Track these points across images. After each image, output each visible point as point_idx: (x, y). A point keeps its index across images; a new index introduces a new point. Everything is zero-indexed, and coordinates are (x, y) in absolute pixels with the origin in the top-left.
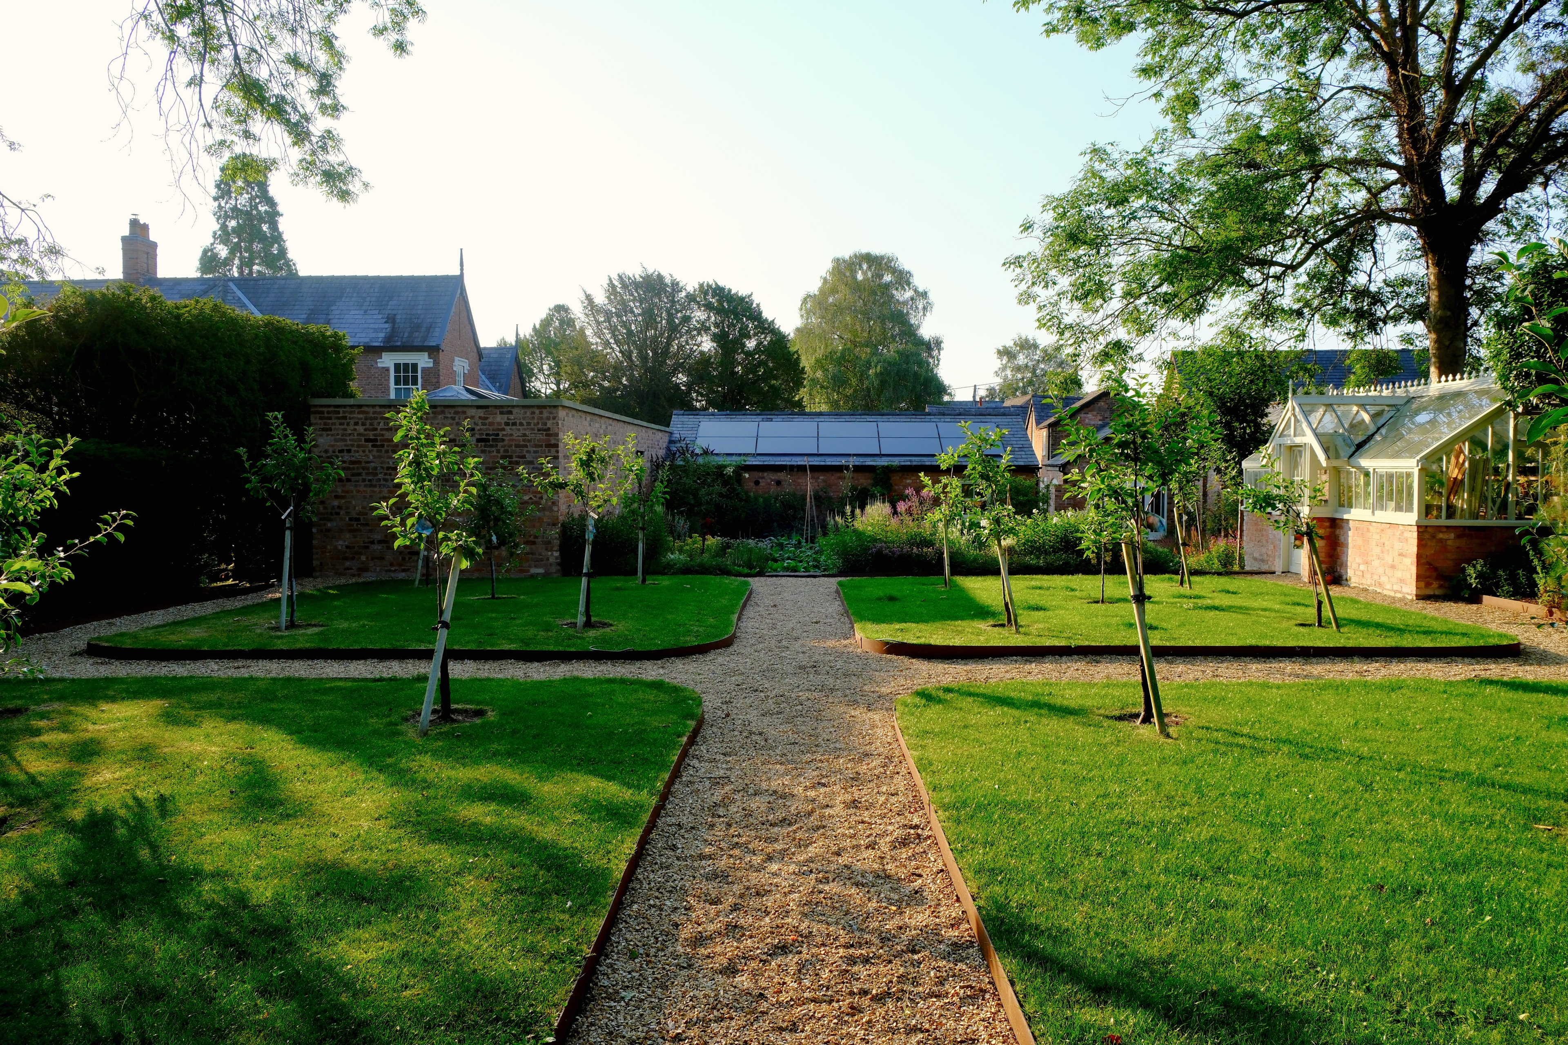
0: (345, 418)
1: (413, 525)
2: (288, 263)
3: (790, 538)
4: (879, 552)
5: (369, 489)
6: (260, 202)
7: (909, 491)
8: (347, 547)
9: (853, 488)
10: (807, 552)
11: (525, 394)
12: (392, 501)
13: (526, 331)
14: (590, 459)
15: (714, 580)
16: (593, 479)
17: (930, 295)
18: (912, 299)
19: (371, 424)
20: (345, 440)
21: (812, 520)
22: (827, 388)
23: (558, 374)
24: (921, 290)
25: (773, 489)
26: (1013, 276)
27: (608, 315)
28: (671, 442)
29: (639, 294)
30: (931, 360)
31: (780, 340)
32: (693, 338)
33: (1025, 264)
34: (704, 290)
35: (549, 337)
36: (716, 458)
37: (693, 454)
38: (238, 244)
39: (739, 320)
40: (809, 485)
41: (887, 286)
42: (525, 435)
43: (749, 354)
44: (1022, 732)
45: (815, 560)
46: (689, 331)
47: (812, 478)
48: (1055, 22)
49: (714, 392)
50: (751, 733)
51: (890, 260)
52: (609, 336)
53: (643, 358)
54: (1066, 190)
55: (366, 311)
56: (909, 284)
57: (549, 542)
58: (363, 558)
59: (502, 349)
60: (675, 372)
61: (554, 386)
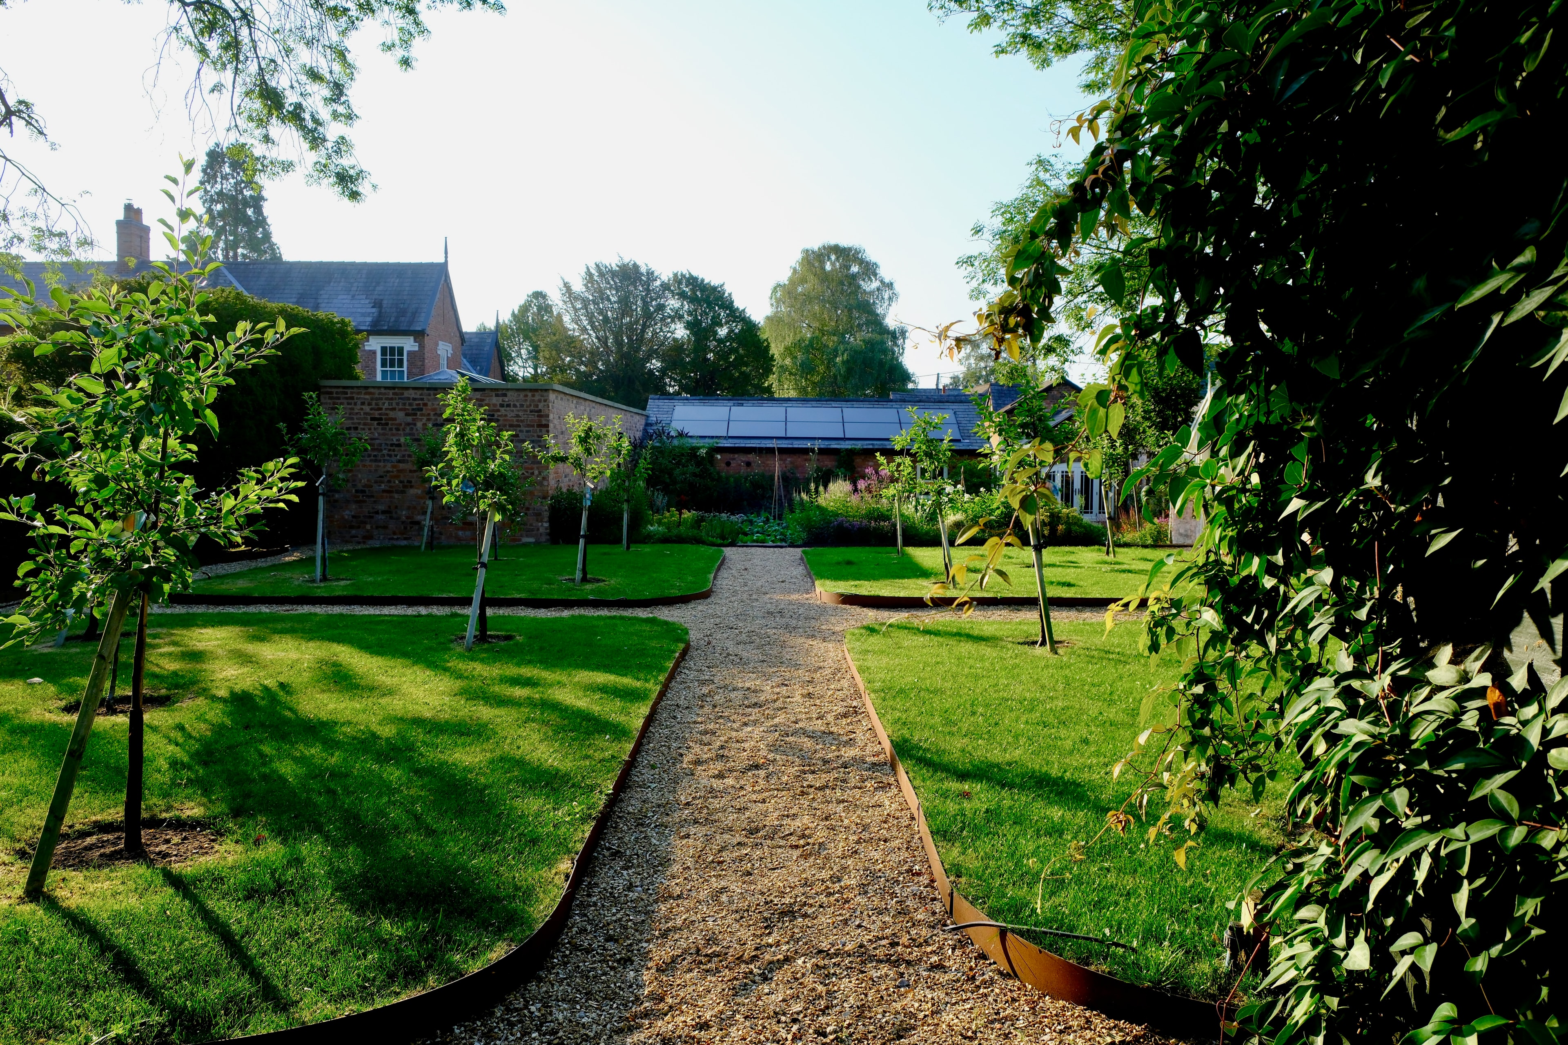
0: (352, 398)
1: (457, 485)
2: (272, 246)
3: (759, 515)
4: (840, 526)
5: (374, 464)
6: (245, 187)
7: (869, 471)
8: (353, 517)
9: (818, 470)
10: (774, 526)
11: (505, 377)
12: (440, 466)
13: (506, 317)
14: (587, 436)
15: (690, 548)
16: (590, 454)
17: (895, 285)
18: (878, 289)
19: (377, 404)
20: (352, 419)
21: (780, 499)
22: (795, 375)
23: (536, 358)
24: (887, 281)
25: (743, 470)
26: (966, 273)
27: (585, 302)
28: (647, 424)
29: (615, 283)
30: (896, 349)
31: (750, 328)
32: (667, 325)
33: (976, 263)
34: (678, 279)
35: (527, 323)
36: (690, 440)
37: (669, 436)
38: (223, 227)
39: (712, 309)
40: (777, 467)
41: (854, 277)
42: (518, 416)
43: (720, 341)
44: (944, 652)
45: (781, 534)
46: (663, 319)
47: (780, 459)
48: (1004, 44)
49: (687, 378)
50: (728, 654)
51: (857, 252)
52: (585, 323)
53: (619, 343)
54: (1013, 198)
55: (353, 296)
56: (875, 275)
57: (540, 514)
58: (368, 527)
59: (482, 334)
60: (648, 358)
61: (532, 371)
